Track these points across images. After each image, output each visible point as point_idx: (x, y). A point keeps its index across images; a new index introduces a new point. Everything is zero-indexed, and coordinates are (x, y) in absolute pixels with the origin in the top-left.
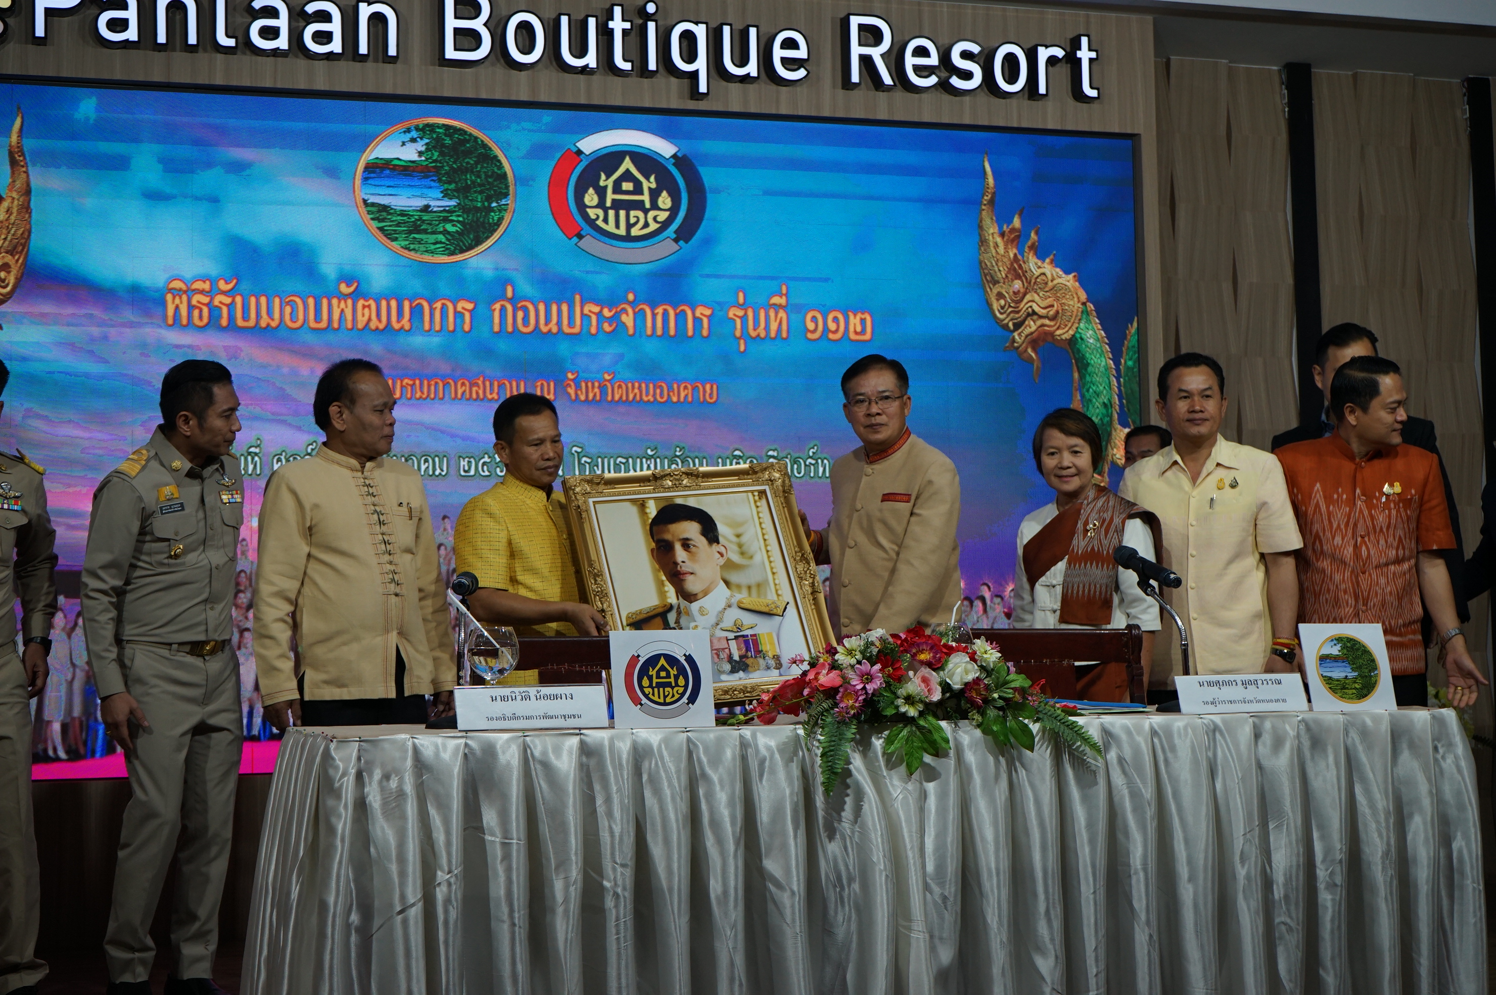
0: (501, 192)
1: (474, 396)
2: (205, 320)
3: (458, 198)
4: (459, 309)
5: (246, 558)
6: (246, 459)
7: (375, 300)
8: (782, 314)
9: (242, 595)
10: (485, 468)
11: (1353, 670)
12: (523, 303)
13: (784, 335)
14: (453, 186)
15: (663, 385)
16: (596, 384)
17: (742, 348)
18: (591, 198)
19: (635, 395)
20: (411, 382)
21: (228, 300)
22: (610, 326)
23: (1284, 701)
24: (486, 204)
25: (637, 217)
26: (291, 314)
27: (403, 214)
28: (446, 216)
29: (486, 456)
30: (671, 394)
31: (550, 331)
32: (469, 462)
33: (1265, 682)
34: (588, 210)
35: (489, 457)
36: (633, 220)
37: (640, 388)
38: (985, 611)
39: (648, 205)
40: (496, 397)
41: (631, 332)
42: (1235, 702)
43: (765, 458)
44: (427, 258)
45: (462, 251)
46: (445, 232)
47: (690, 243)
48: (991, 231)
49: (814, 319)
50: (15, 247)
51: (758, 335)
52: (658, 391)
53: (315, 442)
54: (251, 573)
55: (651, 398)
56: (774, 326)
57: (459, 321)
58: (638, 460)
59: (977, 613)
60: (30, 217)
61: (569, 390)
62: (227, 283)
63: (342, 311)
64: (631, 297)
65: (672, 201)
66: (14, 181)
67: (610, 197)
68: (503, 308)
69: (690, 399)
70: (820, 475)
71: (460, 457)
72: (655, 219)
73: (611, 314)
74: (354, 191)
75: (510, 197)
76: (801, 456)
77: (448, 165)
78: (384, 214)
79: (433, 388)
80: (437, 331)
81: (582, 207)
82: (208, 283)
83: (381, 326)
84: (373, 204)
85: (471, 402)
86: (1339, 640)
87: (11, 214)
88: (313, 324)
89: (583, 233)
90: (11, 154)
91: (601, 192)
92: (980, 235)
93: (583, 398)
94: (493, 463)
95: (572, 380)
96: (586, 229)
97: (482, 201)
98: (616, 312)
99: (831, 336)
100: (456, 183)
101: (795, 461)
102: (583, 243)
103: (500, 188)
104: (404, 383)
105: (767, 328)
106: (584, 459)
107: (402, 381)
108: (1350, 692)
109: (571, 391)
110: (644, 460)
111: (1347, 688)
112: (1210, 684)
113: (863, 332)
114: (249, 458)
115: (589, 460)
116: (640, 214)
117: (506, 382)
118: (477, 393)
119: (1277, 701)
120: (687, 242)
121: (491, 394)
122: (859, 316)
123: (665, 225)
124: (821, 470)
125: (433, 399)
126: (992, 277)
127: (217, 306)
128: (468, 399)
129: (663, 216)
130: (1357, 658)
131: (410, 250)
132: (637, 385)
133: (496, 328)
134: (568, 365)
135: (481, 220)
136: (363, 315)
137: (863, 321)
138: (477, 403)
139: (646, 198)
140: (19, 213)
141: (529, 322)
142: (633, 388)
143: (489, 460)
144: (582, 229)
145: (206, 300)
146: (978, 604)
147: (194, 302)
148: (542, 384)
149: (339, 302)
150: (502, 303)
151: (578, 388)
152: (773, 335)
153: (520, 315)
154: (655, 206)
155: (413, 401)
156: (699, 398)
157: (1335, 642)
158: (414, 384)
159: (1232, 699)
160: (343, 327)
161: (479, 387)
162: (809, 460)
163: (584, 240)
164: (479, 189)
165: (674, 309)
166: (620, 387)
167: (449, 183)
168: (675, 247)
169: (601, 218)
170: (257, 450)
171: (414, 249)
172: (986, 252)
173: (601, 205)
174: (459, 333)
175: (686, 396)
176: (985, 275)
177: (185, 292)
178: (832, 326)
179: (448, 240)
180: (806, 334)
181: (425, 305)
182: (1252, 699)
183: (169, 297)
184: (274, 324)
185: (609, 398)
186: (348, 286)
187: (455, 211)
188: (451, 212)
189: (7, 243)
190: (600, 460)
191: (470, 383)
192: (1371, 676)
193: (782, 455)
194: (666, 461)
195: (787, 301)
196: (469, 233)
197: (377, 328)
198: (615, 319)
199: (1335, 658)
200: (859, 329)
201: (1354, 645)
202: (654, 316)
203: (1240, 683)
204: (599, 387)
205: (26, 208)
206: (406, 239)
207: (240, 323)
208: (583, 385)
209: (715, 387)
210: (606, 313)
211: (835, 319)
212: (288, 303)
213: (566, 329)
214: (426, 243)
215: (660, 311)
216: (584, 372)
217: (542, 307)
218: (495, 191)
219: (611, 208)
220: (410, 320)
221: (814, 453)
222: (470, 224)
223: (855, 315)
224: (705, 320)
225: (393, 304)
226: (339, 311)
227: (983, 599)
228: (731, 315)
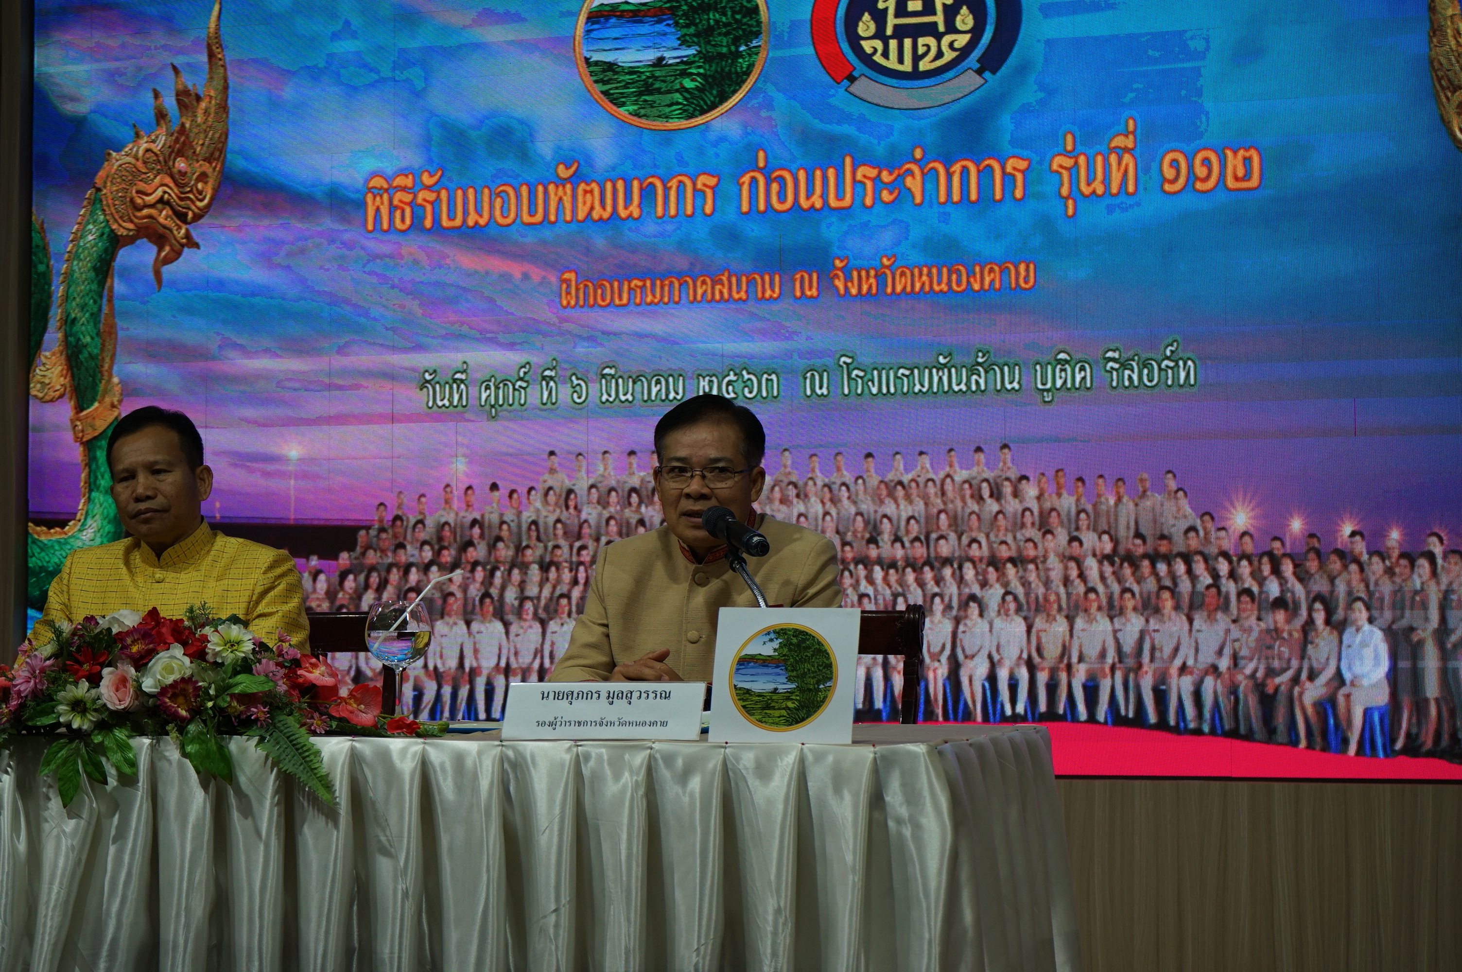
0: (751, 32)
1: (717, 297)
2: (408, 221)
3: (698, 44)
4: (699, 186)
5: (450, 508)
6: (451, 388)
7: (598, 184)
8: (1127, 158)
9: (445, 552)
10: (730, 388)
11: (790, 680)
12: (777, 173)
13: (1131, 189)
14: (692, 30)
15: (961, 268)
16: (872, 273)
17: (1070, 212)
18: (866, 26)
19: (923, 284)
20: (640, 284)
21: (431, 197)
22: (891, 193)
23: (664, 724)
24: (733, 48)
25: (928, 46)
26: (502, 207)
27: (632, 71)
28: (683, 69)
29: (732, 373)
30: (972, 280)
31: (812, 206)
32: (711, 381)
33: (644, 695)
34: (863, 43)
35: (735, 374)
36: (921, 50)
37: (929, 275)
38: (1434, 573)
39: (941, 28)
40: (744, 297)
41: (918, 200)
42: (585, 723)
43: (1102, 361)
44: (659, 124)
45: (703, 112)
46: (683, 90)
47: (998, 74)
48: (1450, 12)
49: (1174, 164)
50: (212, 154)
51: (1094, 192)
52: (954, 277)
53: (528, 363)
54: (456, 524)
55: (944, 287)
56: (1116, 178)
57: (699, 202)
58: (927, 371)
59: (1420, 576)
60: (227, 117)
61: (837, 282)
62: (431, 176)
63: (561, 199)
64: (918, 154)
65: (975, 18)
66: (211, 78)
67: (891, 21)
68: (754, 180)
69: (997, 286)
70: (1182, 381)
71: (699, 375)
72: (951, 46)
73: (892, 178)
74: (574, 50)
75: (763, 36)
76: (1153, 356)
77: (686, 4)
78: (610, 74)
79: (666, 289)
80: (672, 217)
81: (854, 40)
82: (410, 177)
83: (606, 216)
84: (597, 63)
85: (714, 304)
86: (781, 632)
87: (209, 114)
88: (526, 218)
89: (855, 74)
90: (209, 46)
91: (880, 17)
92: (1432, 22)
93: (854, 291)
94: (740, 381)
95: (841, 269)
96: (860, 68)
97: (728, 46)
98: (899, 175)
99: (1199, 186)
100: (696, 25)
101: (1145, 364)
102: (856, 88)
103: (750, 26)
104: (632, 285)
105: (1106, 181)
106: (855, 372)
107: (629, 283)
108: (777, 713)
109: (840, 284)
110: (934, 371)
111: (773, 708)
112: (557, 696)
113: (1247, 177)
114: (455, 386)
115: (861, 374)
116: (931, 41)
117: (757, 277)
118: (721, 293)
119: (653, 724)
120: (994, 72)
121: (738, 292)
122: (1241, 153)
123: (965, 52)
124: (1183, 375)
125: (666, 304)
126: (1450, 81)
127: (420, 205)
128: (709, 302)
129: (962, 40)
130: (802, 661)
131: (640, 117)
132: (925, 270)
133: (745, 208)
134: (835, 250)
135: (727, 69)
136: (585, 203)
137: (1247, 160)
138: (722, 305)
139: (939, 19)
140: (216, 113)
141: (786, 196)
142: (921, 275)
143: (734, 378)
144: (855, 69)
145: (408, 198)
146: (1424, 564)
147: (396, 202)
148: (802, 277)
149: (557, 187)
150: (752, 174)
151: (848, 279)
152: (1114, 190)
153: (775, 187)
154: (951, 28)
155: (644, 307)
156: (1010, 283)
157: (772, 636)
158: (644, 285)
159: (582, 719)
160: (561, 218)
161: (723, 285)
162: (1166, 362)
163: (857, 83)
164: (724, 30)
165: (977, 166)
166: (903, 274)
167: (688, 26)
168: (979, 80)
169: (880, 52)
170: (463, 377)
171: (645, 115)
172: (1441, 44)
173: (880, 34)
174: (699, 218)
175: (992, 282)
176: (1439, 80)
177: (386, 190)
178: (1201, 172)
179: (685, 99)
180: (1162, 186)
181: (658, 184)
182: (614, 719)
183: (369, 197)
184: (482, 222)
185: (889, 290)
186: (567, 168)
187: (694, 62)
188: (689, 63)
189: (205, 148)
190: (875, 372)
191: (712, 280)
192: (819, 690)
193: (1125, 356)
194: (964, 370)
195: (1135, 142)
196: (712, 88)
197: (601, 219)
198: (898, 186)
199: (764, 661)
200: (1240, 173)
201: (804, 641)
202: (949, 176)
203: (604, 695)
204: (876, 277)
205: (223, 107)
206: (635, 103)
207: (445, 223)
208: (855, 274)
209: (1032, 266)
210: (886, 177)
211: (1206, 162)
212: (498, 195)
213: (833, 203)
214: (660, 105)
215: (957, 168)
216: (855, 259)
217: (802, 175)
218: (744, 30)
219: (892, 37)
220: (639, 206)
221: (1172, 352)
222: (713, 77)
223: (1235, 153)
224: (1019, 177)
225: (620, 185)
226: (557, 199)
227: (1431, 557)
228: (1055, 167)
